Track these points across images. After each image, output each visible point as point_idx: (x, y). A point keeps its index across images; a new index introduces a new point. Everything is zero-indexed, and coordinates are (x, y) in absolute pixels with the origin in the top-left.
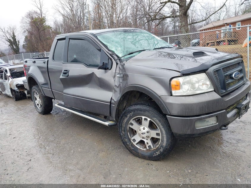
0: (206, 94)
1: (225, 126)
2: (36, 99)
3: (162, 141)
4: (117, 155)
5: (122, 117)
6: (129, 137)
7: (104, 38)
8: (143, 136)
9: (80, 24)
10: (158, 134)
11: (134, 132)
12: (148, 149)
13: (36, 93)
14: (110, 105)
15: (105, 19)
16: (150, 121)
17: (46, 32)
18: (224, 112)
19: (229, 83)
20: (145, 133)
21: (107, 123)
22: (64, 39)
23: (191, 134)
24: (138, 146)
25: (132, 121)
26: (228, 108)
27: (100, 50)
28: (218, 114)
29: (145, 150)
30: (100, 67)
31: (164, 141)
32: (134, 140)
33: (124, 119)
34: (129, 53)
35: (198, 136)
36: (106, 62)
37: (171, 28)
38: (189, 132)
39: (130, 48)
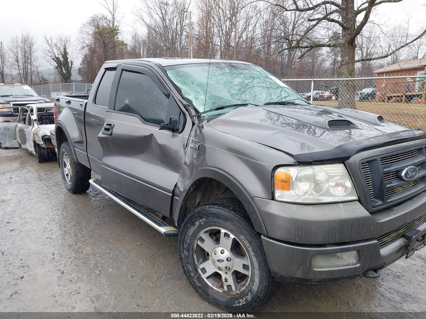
0: (340, 205)
1: (375, 270)
2: (65, 166)
3: (252, 281)
4: (172, 290)
5: (186, 223)
6: (194, 263)
7: (178, 75)
8: (220, 265)
9: (173, 43)
10: (245, 267)
11: (206, 255)
12: (225, 291)
13: (66, 155)
14: (172, 197)
15: (217, 39)
16: (234, 239)
17: (117, 51)
18: (374, 244)
19: (392, 189)
20: (223, 261)
21: (163, 230)
22: (114, 69)
23: (303, 278)
24: (209, 283)
25: (202, 234)
26: (384, 237)
27: (168, 96)
28: (360, 246)
29: (221, 291)
30: (163, 127)
31: (255, 282)
32: (204, 270)
33: (189, 228)
34: (217, 106)
35: (317, 284)
36: (175, 117)
37: (328, 64)
38: (299, 274)
39: (220, 98)
